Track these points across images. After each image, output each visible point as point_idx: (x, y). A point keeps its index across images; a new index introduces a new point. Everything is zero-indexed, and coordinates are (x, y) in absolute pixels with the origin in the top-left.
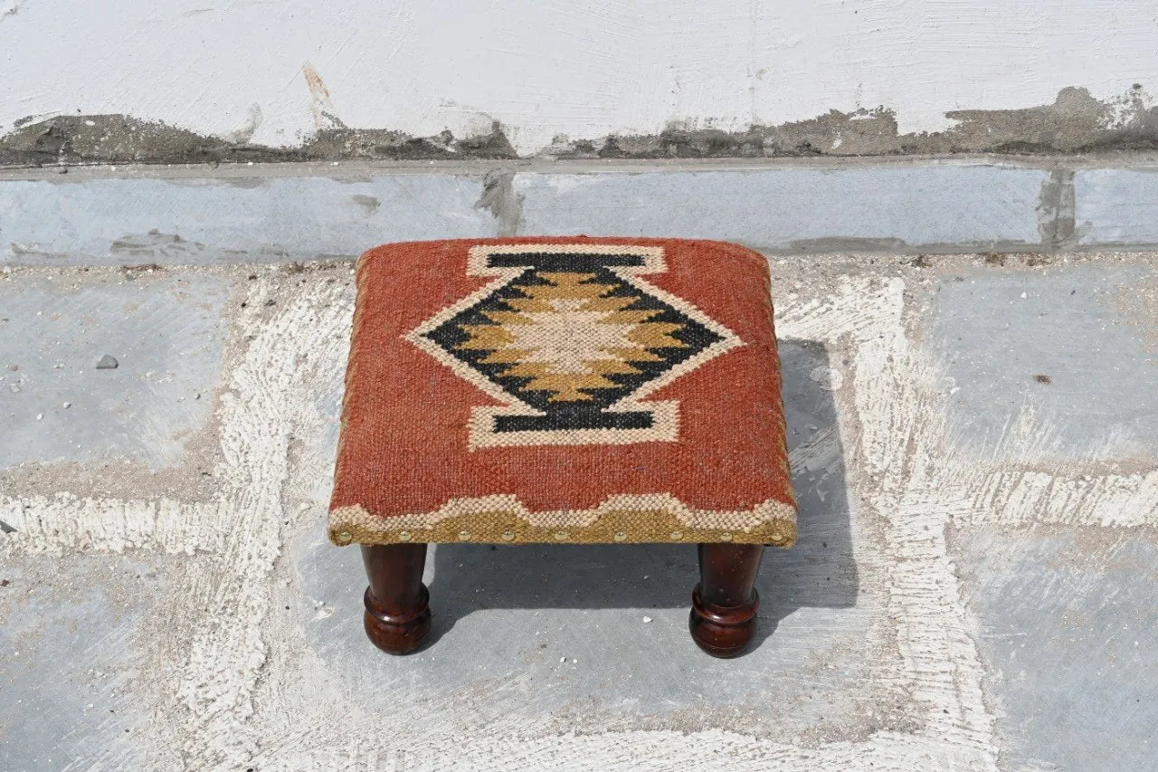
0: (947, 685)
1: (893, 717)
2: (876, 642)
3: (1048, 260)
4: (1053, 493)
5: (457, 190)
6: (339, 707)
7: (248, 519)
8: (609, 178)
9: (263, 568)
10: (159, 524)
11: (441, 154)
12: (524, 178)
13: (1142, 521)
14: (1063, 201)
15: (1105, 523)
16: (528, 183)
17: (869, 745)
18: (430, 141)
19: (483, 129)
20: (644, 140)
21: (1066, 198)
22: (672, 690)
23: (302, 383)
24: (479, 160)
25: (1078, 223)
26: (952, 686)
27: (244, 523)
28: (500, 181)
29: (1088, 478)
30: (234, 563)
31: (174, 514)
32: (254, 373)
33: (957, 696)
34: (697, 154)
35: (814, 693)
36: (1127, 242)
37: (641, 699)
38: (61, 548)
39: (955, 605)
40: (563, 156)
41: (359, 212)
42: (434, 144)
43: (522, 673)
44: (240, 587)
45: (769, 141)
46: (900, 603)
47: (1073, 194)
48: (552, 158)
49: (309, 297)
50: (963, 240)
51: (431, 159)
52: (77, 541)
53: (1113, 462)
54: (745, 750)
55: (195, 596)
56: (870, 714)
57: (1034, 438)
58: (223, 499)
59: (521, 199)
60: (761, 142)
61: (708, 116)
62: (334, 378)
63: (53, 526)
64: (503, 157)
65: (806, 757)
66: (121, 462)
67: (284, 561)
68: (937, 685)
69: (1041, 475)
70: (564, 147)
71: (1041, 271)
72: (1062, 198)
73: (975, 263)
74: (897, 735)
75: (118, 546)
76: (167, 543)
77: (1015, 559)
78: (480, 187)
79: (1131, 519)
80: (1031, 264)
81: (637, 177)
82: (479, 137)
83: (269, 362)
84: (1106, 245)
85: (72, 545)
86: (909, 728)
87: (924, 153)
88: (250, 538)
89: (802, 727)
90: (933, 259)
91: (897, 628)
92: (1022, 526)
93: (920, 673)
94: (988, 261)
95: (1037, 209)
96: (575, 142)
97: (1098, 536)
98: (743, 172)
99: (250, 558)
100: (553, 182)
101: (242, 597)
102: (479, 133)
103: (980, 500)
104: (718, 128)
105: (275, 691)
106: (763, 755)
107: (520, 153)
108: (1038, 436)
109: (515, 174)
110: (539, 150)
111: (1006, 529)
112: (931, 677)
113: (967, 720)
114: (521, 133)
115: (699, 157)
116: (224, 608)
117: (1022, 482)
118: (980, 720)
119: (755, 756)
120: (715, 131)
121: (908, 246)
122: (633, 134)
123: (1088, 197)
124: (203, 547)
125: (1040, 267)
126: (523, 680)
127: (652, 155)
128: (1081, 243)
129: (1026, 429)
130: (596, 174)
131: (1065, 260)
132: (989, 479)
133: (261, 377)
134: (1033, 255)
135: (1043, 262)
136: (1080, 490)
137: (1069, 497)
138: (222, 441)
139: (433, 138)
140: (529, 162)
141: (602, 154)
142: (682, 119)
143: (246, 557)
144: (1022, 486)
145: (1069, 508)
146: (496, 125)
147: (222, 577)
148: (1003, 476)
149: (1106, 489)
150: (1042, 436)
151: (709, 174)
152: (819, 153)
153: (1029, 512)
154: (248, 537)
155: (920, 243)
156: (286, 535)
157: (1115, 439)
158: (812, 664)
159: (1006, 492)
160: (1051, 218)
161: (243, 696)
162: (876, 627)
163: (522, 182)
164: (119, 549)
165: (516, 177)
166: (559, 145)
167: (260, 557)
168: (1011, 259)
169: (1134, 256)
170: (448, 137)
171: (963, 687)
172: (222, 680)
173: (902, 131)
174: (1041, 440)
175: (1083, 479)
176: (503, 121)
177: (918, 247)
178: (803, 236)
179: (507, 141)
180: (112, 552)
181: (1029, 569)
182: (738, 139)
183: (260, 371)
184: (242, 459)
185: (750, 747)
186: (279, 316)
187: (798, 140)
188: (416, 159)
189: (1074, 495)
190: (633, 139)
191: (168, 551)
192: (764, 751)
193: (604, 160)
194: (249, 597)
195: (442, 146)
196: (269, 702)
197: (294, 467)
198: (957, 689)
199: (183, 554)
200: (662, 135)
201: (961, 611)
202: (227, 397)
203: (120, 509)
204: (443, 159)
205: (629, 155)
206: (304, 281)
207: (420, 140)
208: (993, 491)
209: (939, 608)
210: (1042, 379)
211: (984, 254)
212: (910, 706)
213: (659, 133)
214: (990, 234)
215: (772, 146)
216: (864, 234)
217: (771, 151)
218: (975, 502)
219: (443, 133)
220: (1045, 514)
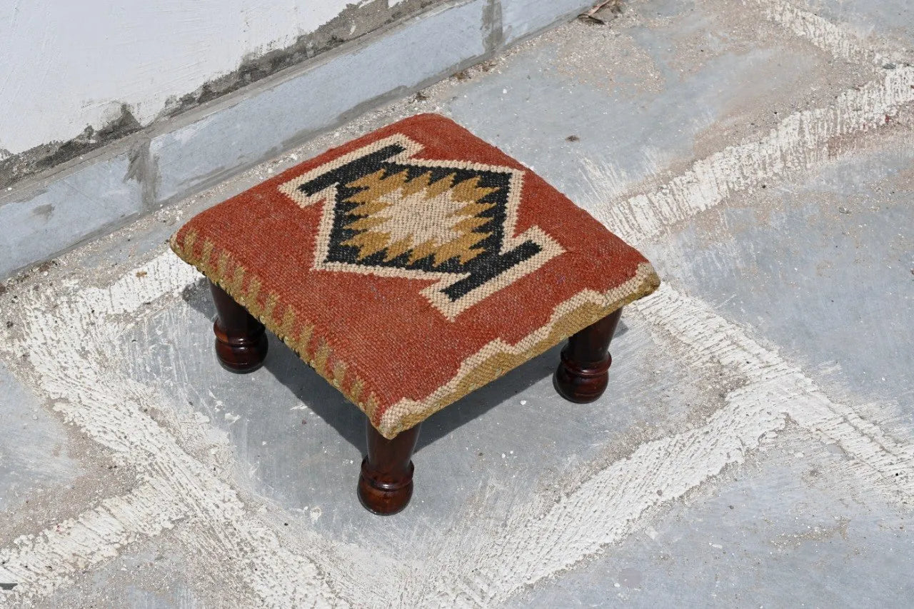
0: (730, 348)
1: (725, 382)
2: (664, 344)
3: (493, 63)
4: (657, 204)
5: (111, 171)
6: (400, 567)
7: (184, 481)
8: (216, 116)
9: (236, 507)
10: (123, 520)
11: (86, 148)
12: (157, 142)
13: (720, 198)
14: (495, 17)
15: (703, 209)
16: (161, 144)
17: (733, 406)
18: (78, 140)
19: (115, 113)
20: (227, 78)
21: (497, 14)
22: (587, 437)
23: (104, 369)
24: (114, 142)
25: (505, 29)
26: (735, 346)
27: (184, 486)
28: (141, 151)
29: (665, 186)
30: (210, 517)
31: (125, 506)
32: (59, 379)
33: (744, 350)
34: (264, 74)
35: (666, 392)
36: (531, 31)
37: (577, 453)
38: (67, 577)
39: (681, 298)
40: (174, 113)
41: (39, 222)
42: (80, 141)
43: (488, 478)
44: (235, 529)
45: (310, 45)
46: (651, 313)
47: (500, 8)
48: (166, 118)
49: (33, 307)
50: (441, 69)
51: (79, 155)
52: (74, 565)
53: (666, 170)
54: (672, 448)
55: (210, 554)
56: (710, 387)
57: (609, 177)
58: (147, 478)
59: (157, 159)
60: (305, 48)
61: (269, 42)
62: (124, 355)
63: (42, 565)
64: (131, 132)
65: (707, 433)
66: (35, 493)
67: (243, 495)
68: (725, 350)
69: (639, 197)
70: (174, 106)
71: (496, 72)
72: (495, 13)
73: (453, 83)
74: (738, 391)
75: (111, 551)
76: (143, 529)
77: (681, 254)
78: (127, 162)
79: (714, 199)
80: (486, 70)
81: (235, 108)
82: (113, 122)
83: (61, 367)
84: (520, 39)
85: (73, 570)
86: (741, 383)
87: (405, 15)
88: (202, 493)
89: (683, 416)
90: (426, 92)
91: (666, 328)
92: (662, 233)
93: (708, 348)
94: (459, 78)
95: (481, 29)
96: (181, 99)
97: (706, 218)
98: (304, 74)
99: (218, 507)
100: (177, 137)
101: (244, 535)
102: (112, 119)
103: (622, 229)
104: (277, 48)
105: (346, 582)
106: (684, 445)
107: (144, 123)
108: (608, 174)
109: (150, 141)
110: (157, 115)
111: (656, 239)
112: (717, 348)
113: (765, 361)
114: (143, 106)
115: (266, 76)
116: (241, 550)
117: (633, 206)
118: (772, 357)
119: (680, 448)
120: (274, 51)
121: (409, 89)
122: (220, 76)
123: (509, 8)
124: (174, 518)
125: (493, 70)
126: (492, 482)
127: (235, 88)
128: (506, 43)
129: (598, 174)
130: (207, 117)
131: (504, 59)
132: (613, 213)
133: (68, 380)
134: (483, 63)
135: (492, 66)
136: (668, 195)
137: (668, 203)
138: (95, 439)
139: (78, 137)
140: (152, 128)
141: (201, 101)
142: (252, 50)
143: (214, 507)
144: (635, 209)
145: (675, 209)
146: (124, 107)
147: (214, 531)
148: (619, 208)
149: (682, 188)
150: (612, 173)
151: (282, 86)
152: (342, 41)
153: (657, 222)
154: (200, 494)
155: (416, 83)
156: (225, 477)
157: (651, 155)
158: (646, 376)
159: (631, 217)
160: (489, 32)
161: (330, 598)
162: (654, 335)
163: (156, 145)
164: (115, 554)
165: (152, 143)
166: (170, 106)
167: (224, 501)
168: (472, 72)
169: (538, 39)
170: (89, 130)
171: (741, 343)
172: (301, 596)
173: (391, 4)
174: (613, 176)
175: (662, 188)
176: (129, 102)
177: (415, 87)
178: (345, 108)
179: (133, 117)
180: (110, 558)
181: (694, 257)
182: (290, 52)
183: (62, 376)
184: (128, 444)
185: (673, 443)
186: (27, 330)
187: (328, 36)
188: (68, 160)
189: (669, 200)
190: (220, 80)
191: (151, 535)
192: (682, 442)
193: (203, 105)
194: (249, 533)
195: (86, 140)
196: (351, 592)
197: (172, 430)
198: (739, 346)
199: (164, 530)
200: (240, 69)
201: (688, 300)
202: (58, 407)
203: (79, 526)
204: (87, 151)
205: (219, 94)
206: (15, 297)
207: (70, 143)
208: (624, 219)
209: (675, 305)
210: (572, 139)
211: (453, 75)
212: (725, 370)
213: (238, 68)
214: (454, 59)
215: (312, 48)
216: (381, 92)
217: (311, 52)
218: (621, 231)
219: (86, 130)
220: (666, 219)
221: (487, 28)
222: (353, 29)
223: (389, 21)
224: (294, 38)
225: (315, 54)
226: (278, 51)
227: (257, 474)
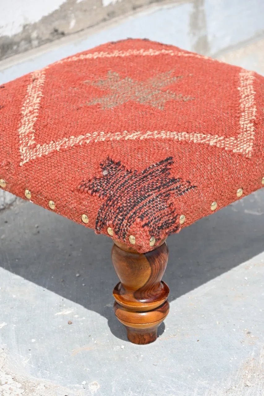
221: (194, 34)
222: (73, 23)
223: (104, 20)
224: (20, 25)
225: (40, 45)
226: (6, 37)
227: (30, 362)
